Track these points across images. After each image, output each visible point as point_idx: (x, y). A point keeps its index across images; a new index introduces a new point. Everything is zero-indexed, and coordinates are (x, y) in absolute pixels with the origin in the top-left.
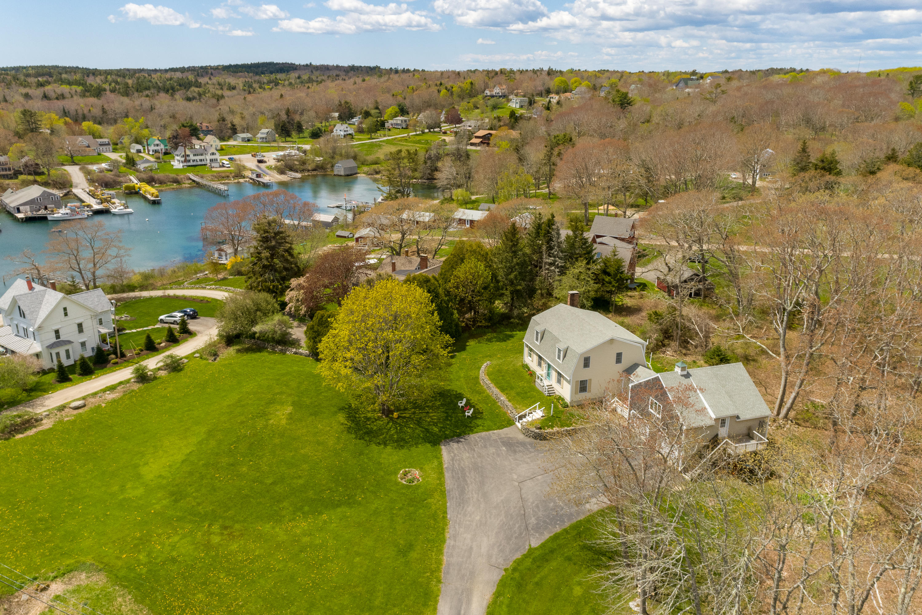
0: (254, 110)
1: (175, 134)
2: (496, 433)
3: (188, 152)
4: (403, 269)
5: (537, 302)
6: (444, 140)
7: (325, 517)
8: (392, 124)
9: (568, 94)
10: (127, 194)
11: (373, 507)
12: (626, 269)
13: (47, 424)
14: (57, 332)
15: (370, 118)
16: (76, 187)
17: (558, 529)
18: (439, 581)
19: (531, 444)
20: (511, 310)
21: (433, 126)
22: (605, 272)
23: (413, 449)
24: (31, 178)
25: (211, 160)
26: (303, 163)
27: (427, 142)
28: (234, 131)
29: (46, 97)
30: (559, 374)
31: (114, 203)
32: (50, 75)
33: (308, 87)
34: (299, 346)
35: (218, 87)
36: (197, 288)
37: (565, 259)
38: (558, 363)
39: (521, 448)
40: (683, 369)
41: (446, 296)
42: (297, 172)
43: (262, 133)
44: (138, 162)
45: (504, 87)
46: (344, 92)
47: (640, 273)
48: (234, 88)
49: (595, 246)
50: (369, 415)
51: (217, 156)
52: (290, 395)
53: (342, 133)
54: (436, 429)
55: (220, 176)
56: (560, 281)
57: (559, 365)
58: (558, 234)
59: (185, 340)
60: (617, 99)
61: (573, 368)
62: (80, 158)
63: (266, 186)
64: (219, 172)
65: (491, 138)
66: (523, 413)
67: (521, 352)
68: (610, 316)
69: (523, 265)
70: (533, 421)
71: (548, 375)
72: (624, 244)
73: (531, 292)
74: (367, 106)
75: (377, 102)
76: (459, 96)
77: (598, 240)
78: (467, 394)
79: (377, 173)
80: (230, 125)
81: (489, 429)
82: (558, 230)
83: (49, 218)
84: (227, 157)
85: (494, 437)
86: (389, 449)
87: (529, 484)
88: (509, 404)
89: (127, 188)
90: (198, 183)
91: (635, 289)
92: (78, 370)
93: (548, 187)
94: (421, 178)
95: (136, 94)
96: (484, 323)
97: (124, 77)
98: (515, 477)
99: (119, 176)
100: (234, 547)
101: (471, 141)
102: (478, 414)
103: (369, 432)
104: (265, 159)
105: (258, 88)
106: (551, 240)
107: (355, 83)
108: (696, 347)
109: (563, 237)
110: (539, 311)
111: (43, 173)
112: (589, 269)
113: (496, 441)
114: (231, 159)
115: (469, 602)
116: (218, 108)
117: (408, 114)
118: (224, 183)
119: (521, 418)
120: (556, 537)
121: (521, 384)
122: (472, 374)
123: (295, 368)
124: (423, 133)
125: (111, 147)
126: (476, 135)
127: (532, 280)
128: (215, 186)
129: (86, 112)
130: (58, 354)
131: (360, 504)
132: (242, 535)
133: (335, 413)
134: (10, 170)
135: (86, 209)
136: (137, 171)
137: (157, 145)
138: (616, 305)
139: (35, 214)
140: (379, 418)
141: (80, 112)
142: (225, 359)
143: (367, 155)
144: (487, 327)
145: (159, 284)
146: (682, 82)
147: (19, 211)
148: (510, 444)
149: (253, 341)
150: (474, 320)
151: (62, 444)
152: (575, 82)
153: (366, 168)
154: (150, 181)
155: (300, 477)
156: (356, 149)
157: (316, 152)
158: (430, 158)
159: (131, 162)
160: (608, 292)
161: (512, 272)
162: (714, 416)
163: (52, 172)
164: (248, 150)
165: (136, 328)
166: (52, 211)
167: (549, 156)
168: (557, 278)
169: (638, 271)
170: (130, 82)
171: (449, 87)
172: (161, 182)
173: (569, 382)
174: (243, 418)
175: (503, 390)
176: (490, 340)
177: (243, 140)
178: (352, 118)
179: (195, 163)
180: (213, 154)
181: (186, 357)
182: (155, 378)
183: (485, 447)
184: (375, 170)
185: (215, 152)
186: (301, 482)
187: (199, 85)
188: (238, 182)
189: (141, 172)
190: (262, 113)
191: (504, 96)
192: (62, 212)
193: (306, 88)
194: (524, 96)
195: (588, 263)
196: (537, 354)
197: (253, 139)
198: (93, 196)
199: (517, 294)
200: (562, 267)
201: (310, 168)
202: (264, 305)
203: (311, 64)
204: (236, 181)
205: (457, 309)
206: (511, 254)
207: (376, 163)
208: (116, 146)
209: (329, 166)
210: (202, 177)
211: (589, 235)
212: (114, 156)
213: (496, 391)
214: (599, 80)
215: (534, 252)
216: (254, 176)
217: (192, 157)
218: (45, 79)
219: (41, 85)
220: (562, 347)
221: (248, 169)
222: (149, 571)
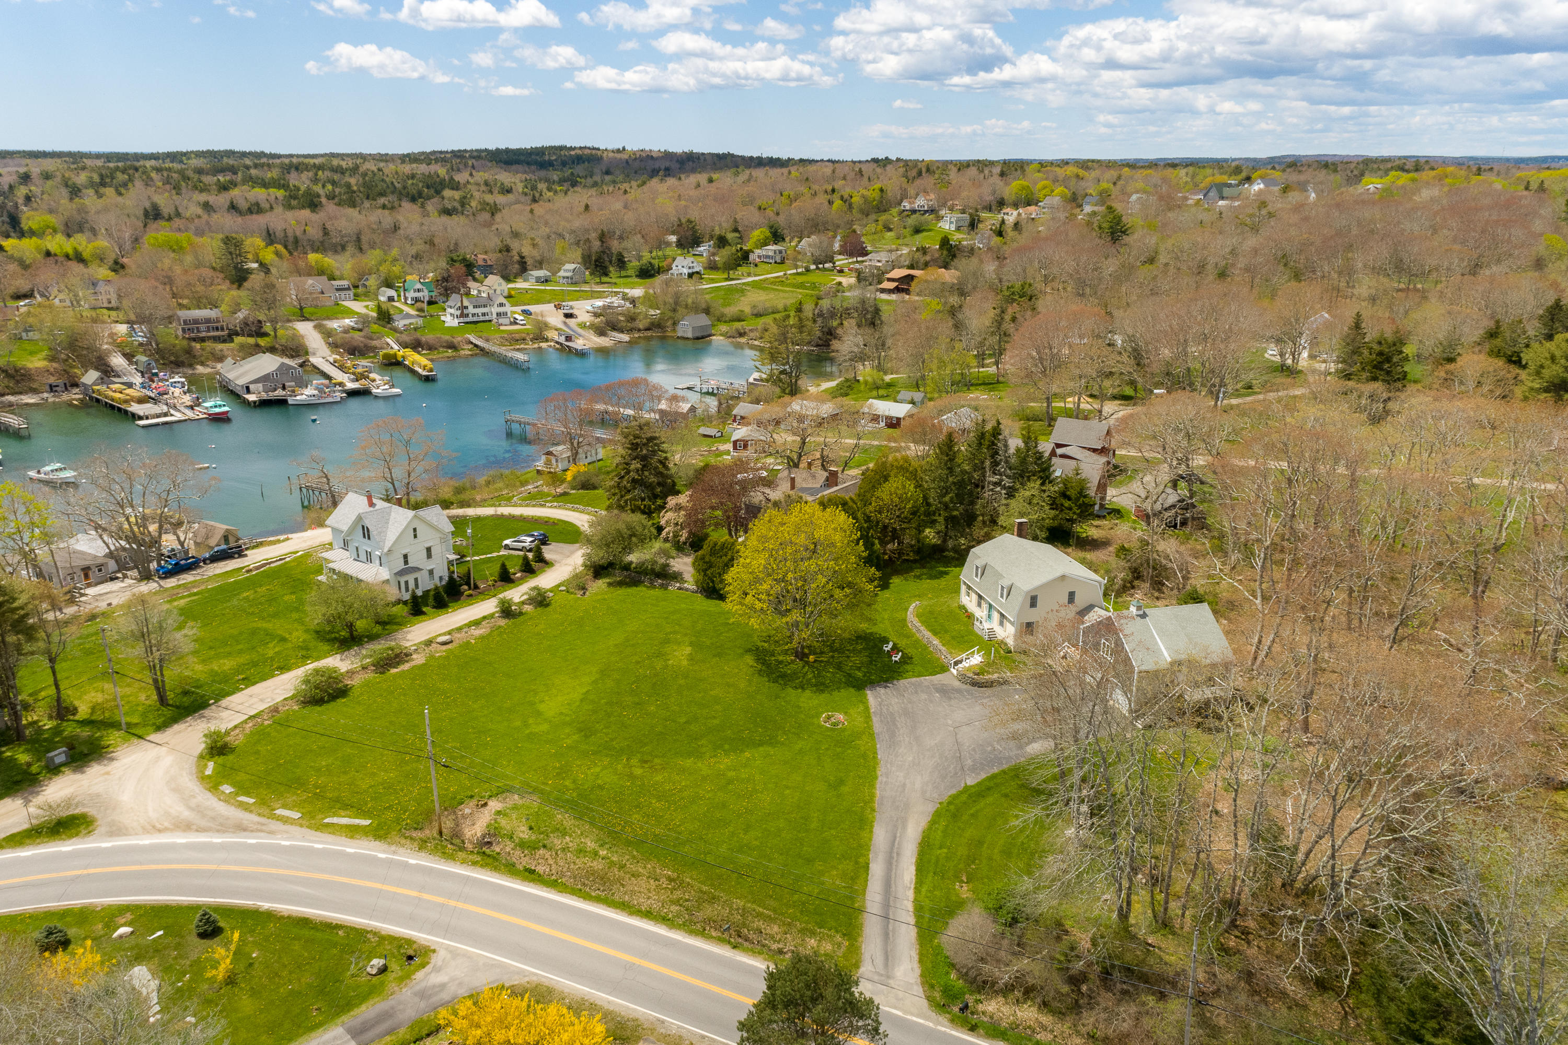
0: (547, 230)
1: (446, 275)
2: (927, 680)
3: (466, 303)
4: (805, 486)
5: (978, 532)
6: (840, 284)
7: (747, 754)
8: (759, 257)
9: (1032, 208)
10: (386, 365)
11: (798, 747)
12: (1092, 492)
13: (419, 659)
14: (405, 556)
15: (727, 248)
16: (314, 354)
17: (996, 770)
18: (873, 810)
19: (968, 691)
20: (945, 541)
21: (823, 259)
22: (1064, 495)
23: (835, 693)
24: (251, 340)
25: (499, 314)
26: (632, 318)
27: (814, 286)
28: (523, 268)
29: (233, 207)
30: (1002, 615)
31: (374, 381)
32: (233, 170)
33: (626, 192)
34: (683, 581)
35: (483, 188)
36: (534, 506)
37: (1014, 478)
38: (1000, 603)
39: (957, 695)
40: (1139, 608)
41: (866, 522)
42: (622, 332)
43: (566, 271)
44: (395, 317)
45: (932, 196)
46: (683, 203)
47: (1115, 496)
48: (509, 191)
49: (1054, 460)
50: (781, 658)
51: (508, 308)
52: (686, 635)
53: (686, 271)
54: (860, 674)
55: (513, 339)
56: (1007, 505)
57: (1001, 605)
58: (1006, 446)
59: (542, 571)
60: (1106, 225)
61: (1017, 608)
62: (312, 310)
63: (581, 354)
64: (511, 333)
65: (913, 284)
66: (959, 658)
67: (958, 591)
68: (1070, 550)
69: (961, 484)
70: (971, 667)
71: (989, 616)
72: (1095, 456)
73: (970, 518)
74: (720, 225)
75: (735, 221)
76: (862, 211)
77: (1059, 451)
78: (894, 639)
79: (741, 335)
80: (517, 258)
81: (919, 676)
82: (1006, 441)
83: (291, 401)
84: (519, 309)
85: (926, 684)
86: (808, 693)
87: (965, 729)
88: (943, 648)
89: (386, 356)
90: (482, 349)
91: (1104, 517)
92: (431, 601)
93: (997, 363)
94: (809, 343)
95: (367, 204)
96: (912, 556)
97: (343, 173)
98: (950, 722)
99: (371, 339)
100: (659, 778)
101: (881, 286)
102: (906, 659)
103: (783, 676)
104: (575, 312)
105: (545, 190)
106: (997, 453)
107: (698, 185)
108: (1172, 589)
109: (1012, 450)
110: (979, 542)
111: (265, 335)
112: (1044, 491)
113: (928, 687)
114: (526, 313)
115: (904, 827)
116: (494, 228)
117: (784, 239)
118: (518, 350)
119: (956, 663)
120: (993, 777)
121: (956, 627)
122: (898, 615)
123: (683, 606)
124: (808, 270)
125: (351, 293)
126: (888, 276)
127: (972, 503)
128: (510, 354)
129: (298, 233)
130: (407, 583)
131: (783, 744)
132: (664, 768)
133: (742, 655)
134: (222, 329)
135: (338, 388)
136: (395, 330)
137: (419, 290)
138: (1078, 537)
139: (273, 395)
140: (792, 662)
141: (290, 234)
142: (596, 594)
143: (724, 305)
144: (915, 561)
145: (478, 498)
146: (1214, 189)
147: (248, 390)
148: (944, 691)
149: (625, 573)
150: (900, 553)
151: (444, 680)
152: (1045, 188)
153: (724, 328)
154: (416, 346)
155: (715, 718)
156: (707, 297)
157: (649, 300)
158: (821, 315)
159: (385, 317)
160: (1068, 520)
161: (947, 493)
162: (1169, 660)
163: (281, 332)
164: (548, 297)
165: (478, 554)
166: (293, 391)
167: (999, 322)
168: (1004, 502)
169: (1111, 492)
170: (353, 181)
171: (846, 196)
172: (431, 348)
173: (1012, 623)
174: (636, 658)
175: (935, 633)
176: (919, 577)
177: (539, 280)
178: (698, 246)
179: (475, 319)
180: (501, 305)
181: (551, 590)
182: (521, 614)
183: (916, 692)
184: (737, 330)
185: (504, 301)
186: (716, 722)
187: (455, 186)
188: (540, 348)
189: (401, 333)
190: (561, 236)
191: (932, 211)
192: (306, 394)
193: (621, 192)
194: (963, 212)
195: (1043, 484)
196: (976, 593)
197: (553, 278)
198: (342, 368)
199: (952, 521)
200: (1010, 487)
201: (641, 327)
202: (639, 529)
203: (624, 149)
204: (536, 346)
205: (879, 538)
206: (946, 472)
207: (739, 320)
208: (358, 289)
209: (669, 323)
210: (487, 340)
211: (1045, 447)
212: (359, 307)
213: (928, 634)
214: (1083, 184)
215: (975, 468)
216: (562, 340)
217: (471, 310)
218: (228, 178)
219: (224, 188)
220: (1006, 583)
221: (551, 328)
222: (579, 795)
